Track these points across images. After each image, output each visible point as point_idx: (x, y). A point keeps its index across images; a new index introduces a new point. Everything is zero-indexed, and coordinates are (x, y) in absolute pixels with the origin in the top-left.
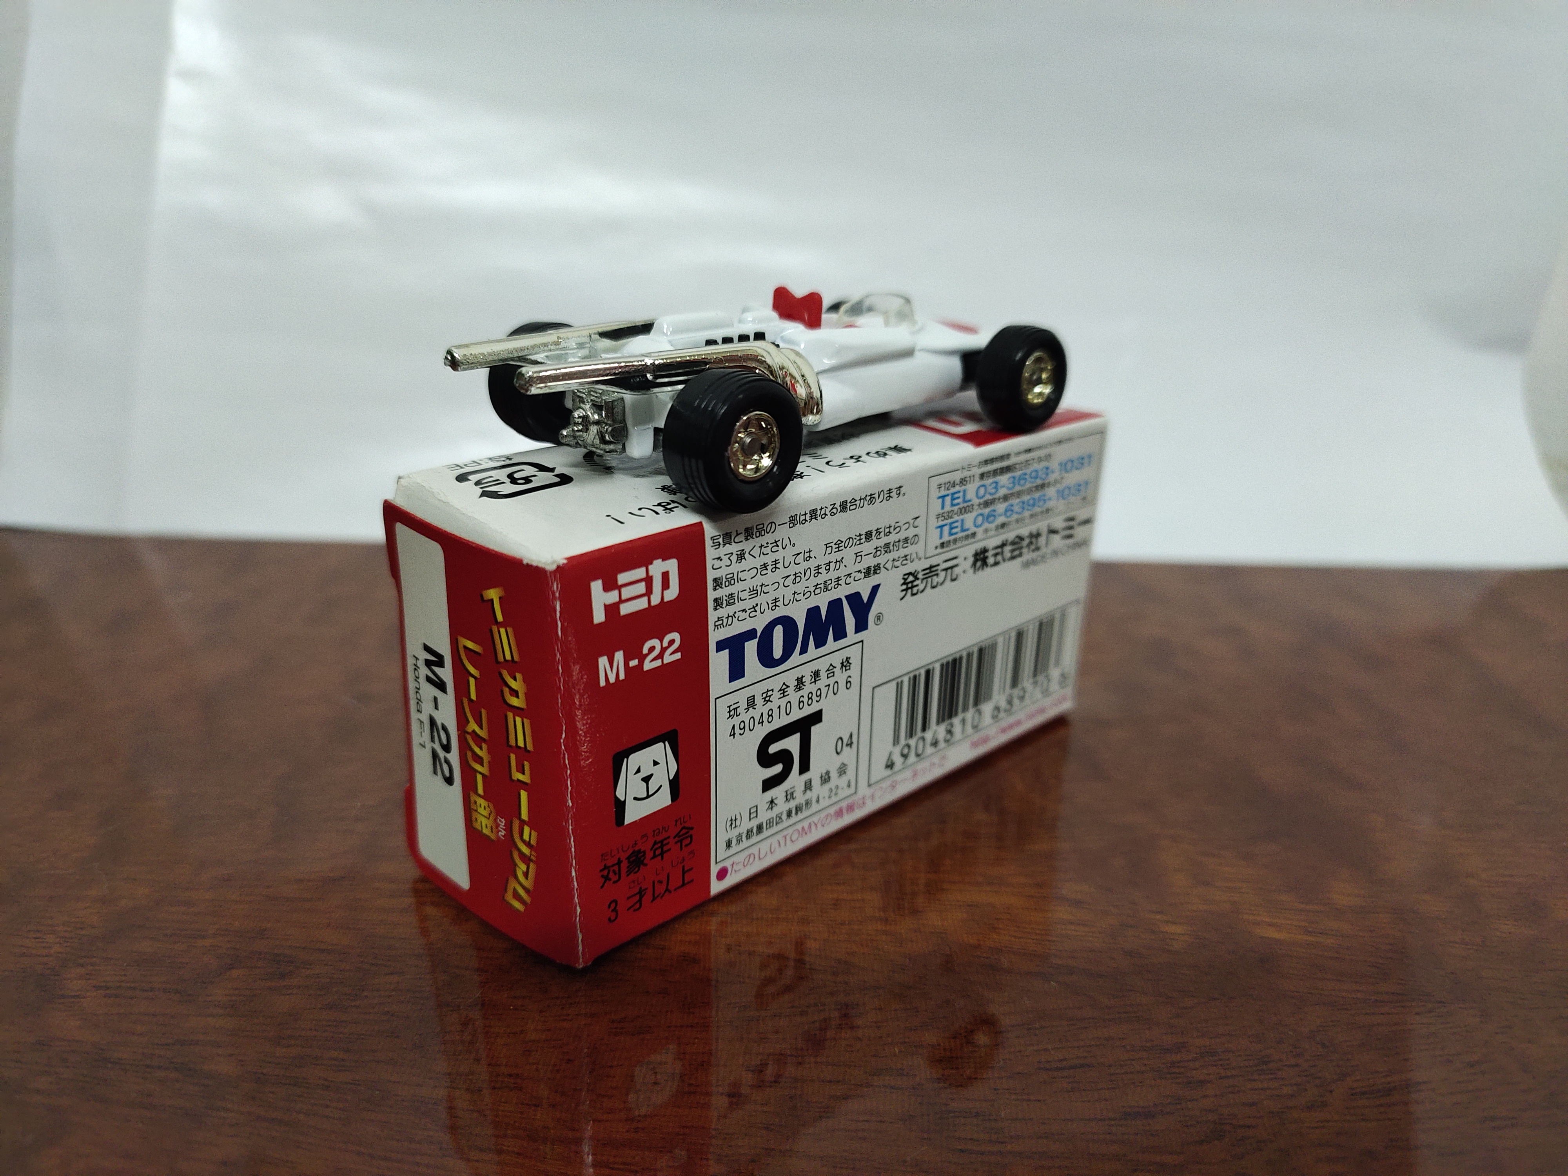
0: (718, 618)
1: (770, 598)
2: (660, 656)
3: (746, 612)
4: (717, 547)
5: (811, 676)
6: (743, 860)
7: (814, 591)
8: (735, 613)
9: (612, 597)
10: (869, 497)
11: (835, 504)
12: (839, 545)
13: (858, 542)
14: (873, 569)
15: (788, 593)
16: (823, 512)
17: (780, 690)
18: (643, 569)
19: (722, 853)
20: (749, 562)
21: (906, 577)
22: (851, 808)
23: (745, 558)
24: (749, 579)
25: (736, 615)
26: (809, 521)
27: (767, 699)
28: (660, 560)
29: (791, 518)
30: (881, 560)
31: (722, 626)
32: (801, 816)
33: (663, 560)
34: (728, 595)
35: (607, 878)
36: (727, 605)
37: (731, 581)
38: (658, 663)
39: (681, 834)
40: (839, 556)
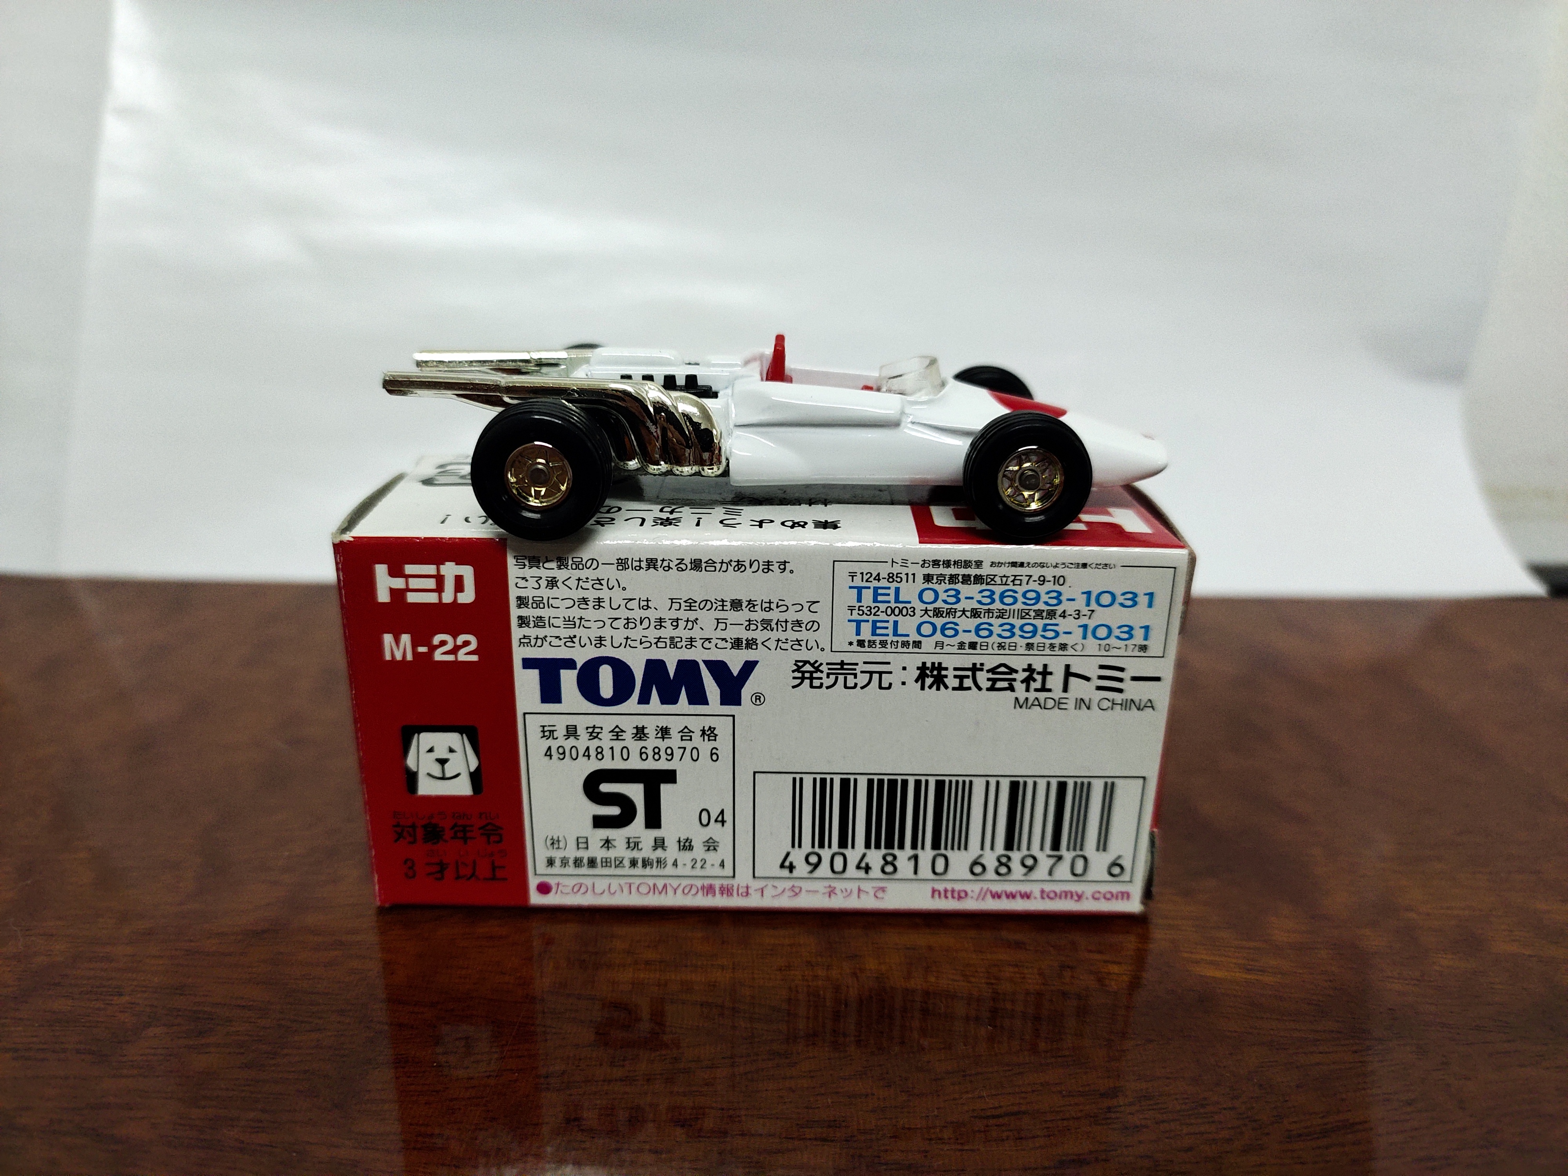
0: (524, 636)
1: (594, 633)
2: (455, 650)
3: (560, 639)
4: (522, 567)
5: (656, 730)
6: (572, 885)
7: (656, 643)
8: (546, 636)
9: (399, 583)
10: (736, 563)
11: (683, 560)
12: (690, 604)
13: (720, 608)
14: (744, 642)
15: (619, 636)
16: (665, 564)
17: (612, 731)
18: (434, 567)
19: (542, 867)
20: (561, 591)
21: (800, 664)
22: (727, 891)
23: (557, 586)
24: (562, 609)
25: (547, 639)
26: (645, 569)
27: (595, 735)
28: (454, 563)
29: (620, 561)
30: (760, 635)
31: (529, 644)
32: (648, 871)
33: (456, 564)
34: (536, 617)
35: (400, 836)
36: (535, 626)
37: (538, 603)
38: (451, 658)
39: (487, 828)
40: (692, 615)
